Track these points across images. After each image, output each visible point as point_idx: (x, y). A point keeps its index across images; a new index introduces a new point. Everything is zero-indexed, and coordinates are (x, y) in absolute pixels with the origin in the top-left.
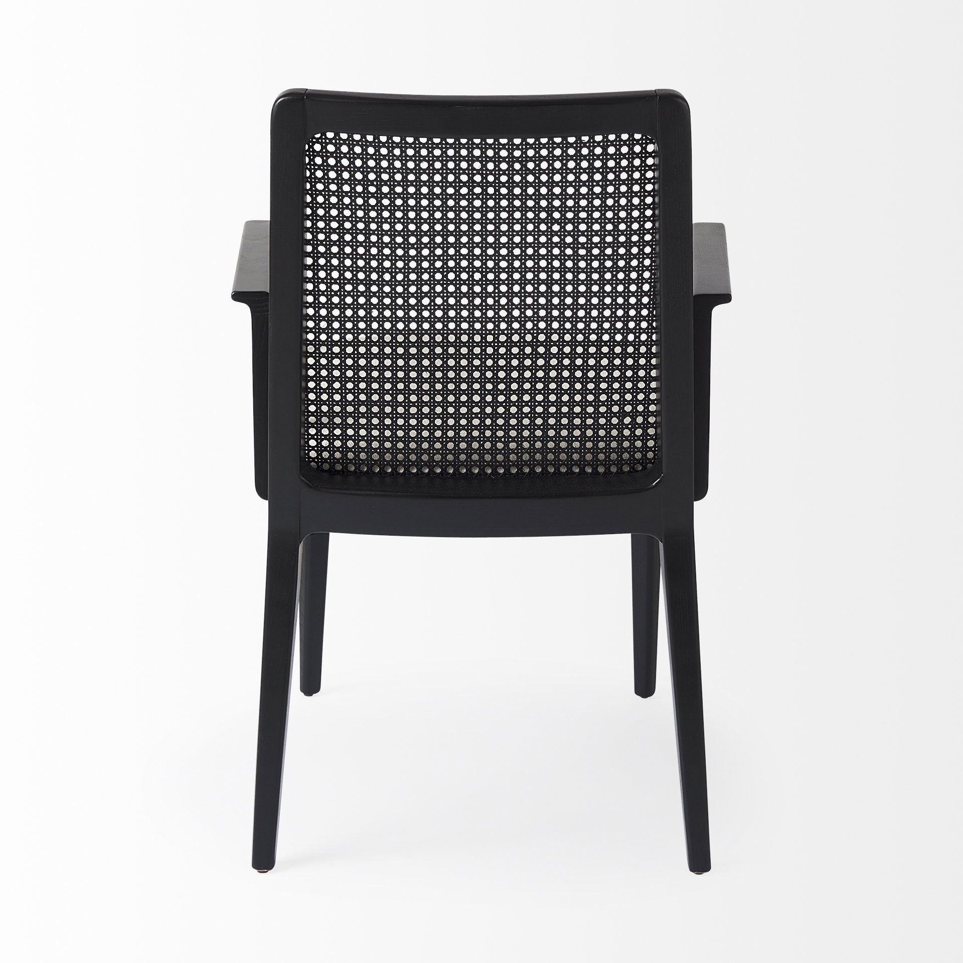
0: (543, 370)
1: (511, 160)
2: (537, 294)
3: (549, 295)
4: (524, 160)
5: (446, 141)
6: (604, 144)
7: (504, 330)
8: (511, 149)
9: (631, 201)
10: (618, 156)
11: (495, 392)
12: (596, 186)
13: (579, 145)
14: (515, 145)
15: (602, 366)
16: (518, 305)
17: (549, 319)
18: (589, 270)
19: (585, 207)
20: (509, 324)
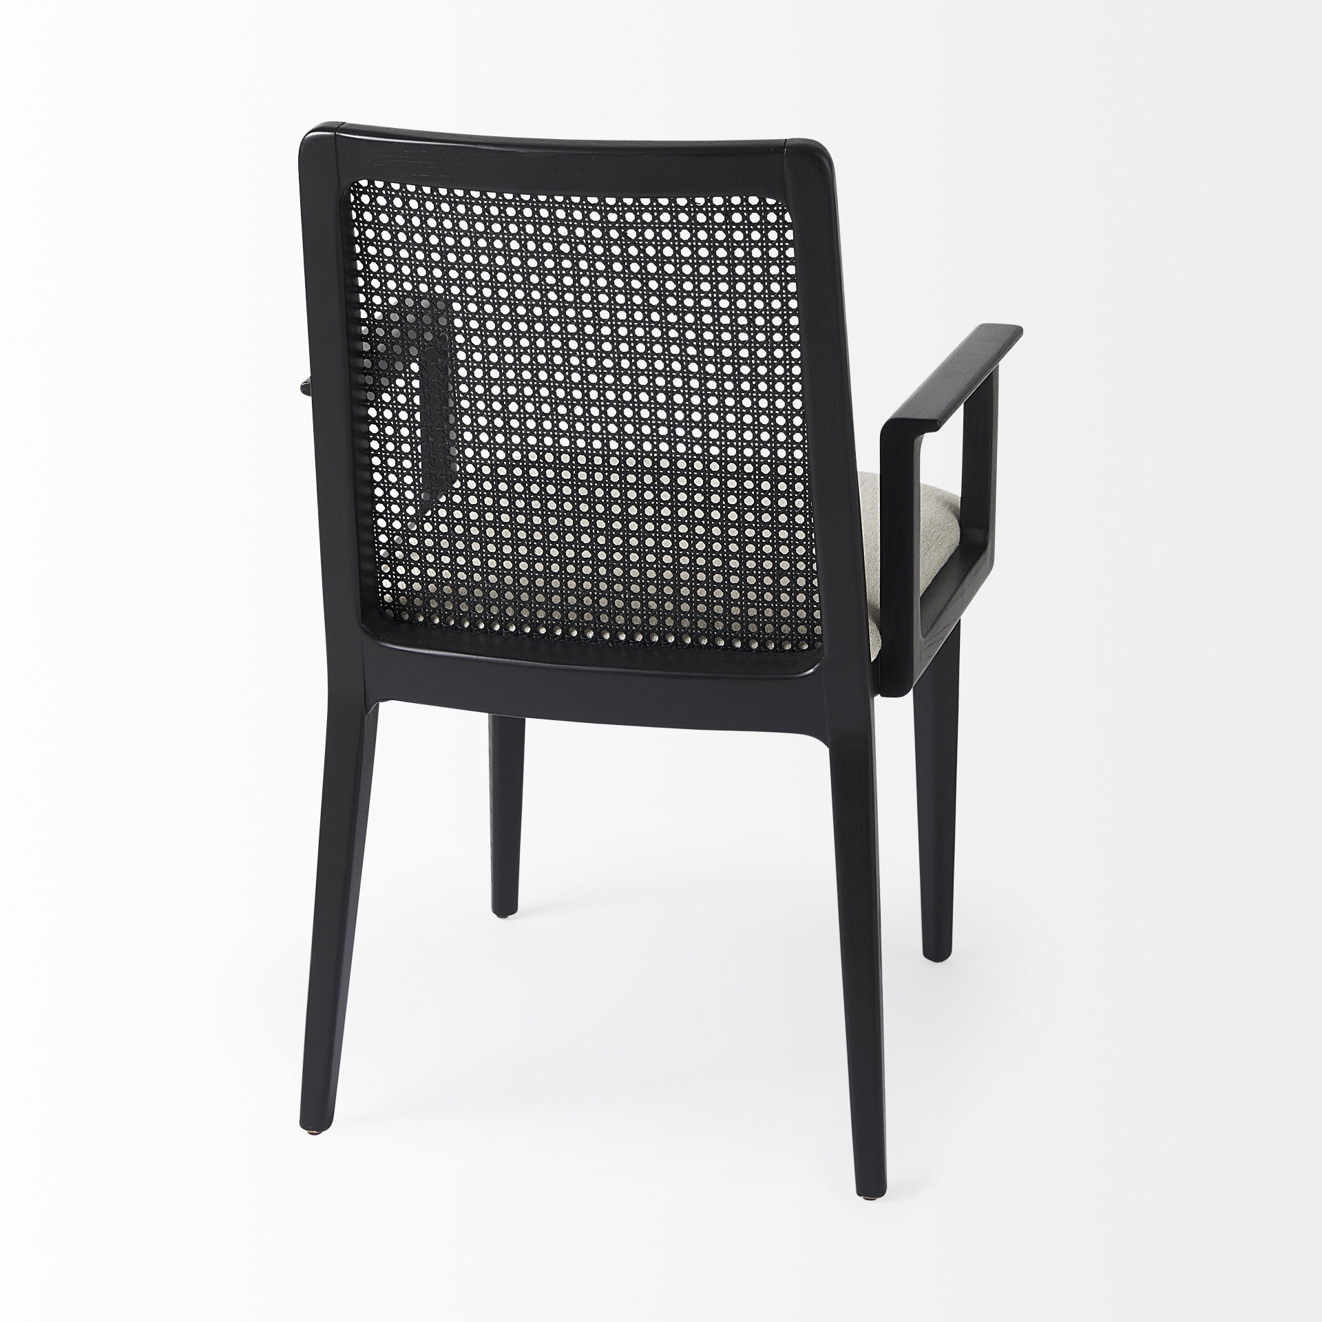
0: (669, 507)
1: (605, 226)
2: (654, 406)
3: (670, 407)
4: (622, 226)
5: (520, 197)
6: (725, 210)
7: (615, 450)
8: (604, 211)
9: (768, 287)
10: (747, 227)
11: (609, 533)
12: (720, 264)
13: (692, 210)
14: (608, 205)
15: (746, 506)
16: (631, 418)
17: (672, 440)
18: (720, 378)
19: (709, 292)
20: (622, 443)
